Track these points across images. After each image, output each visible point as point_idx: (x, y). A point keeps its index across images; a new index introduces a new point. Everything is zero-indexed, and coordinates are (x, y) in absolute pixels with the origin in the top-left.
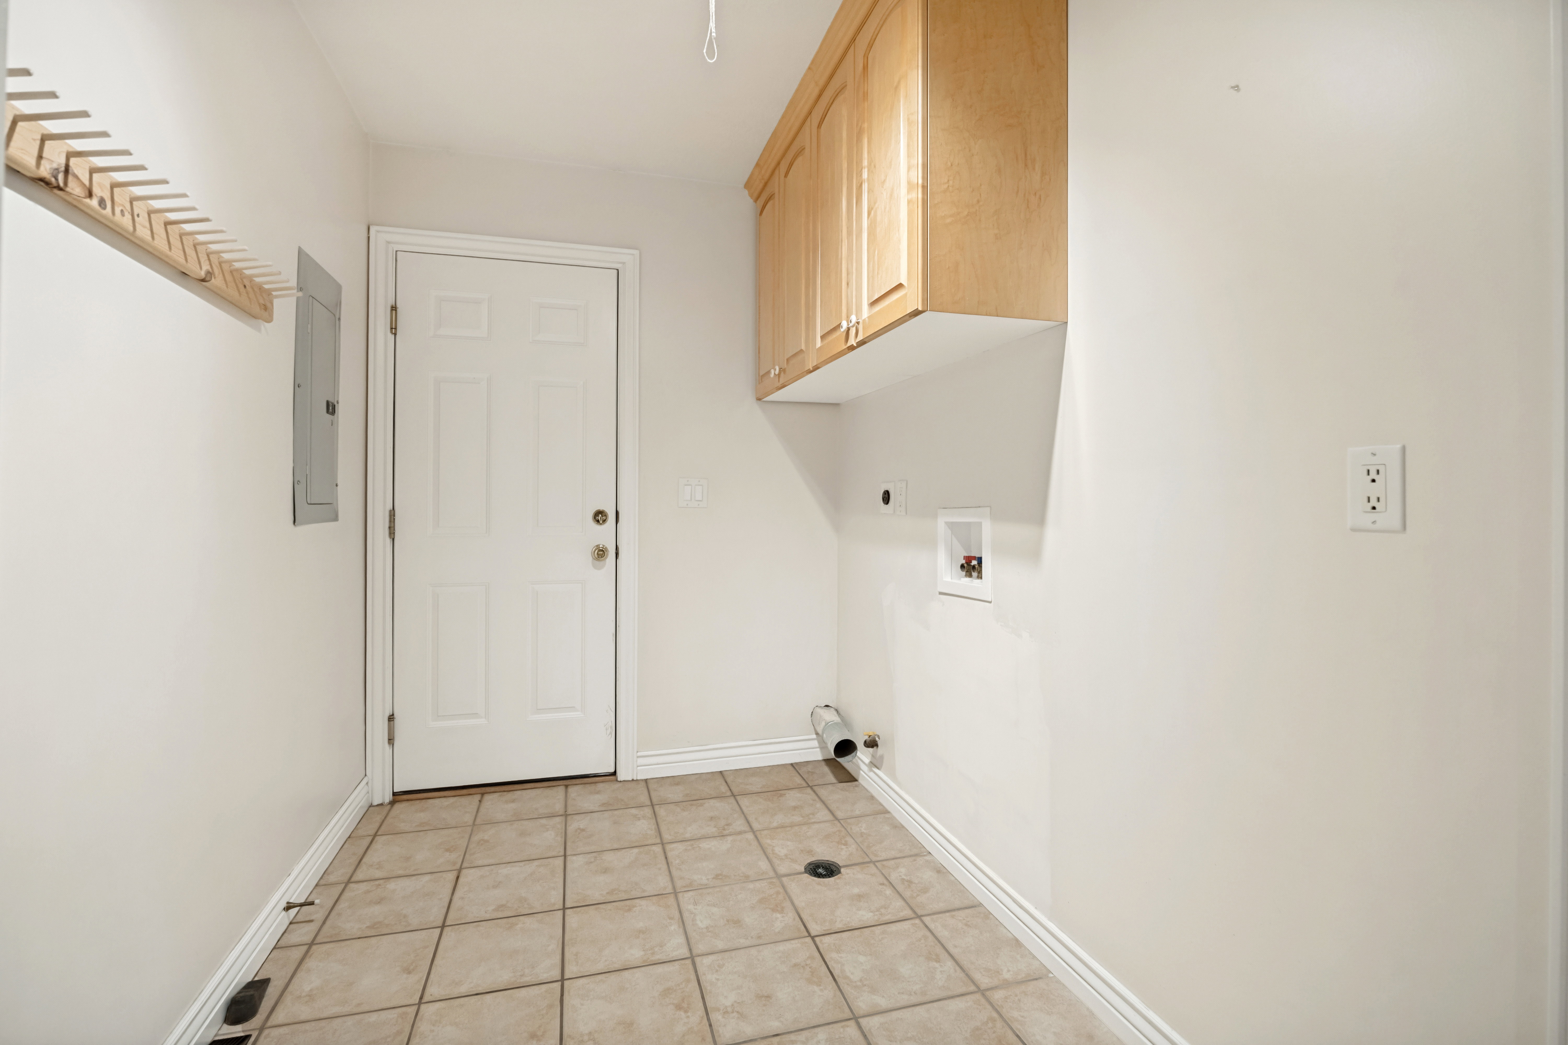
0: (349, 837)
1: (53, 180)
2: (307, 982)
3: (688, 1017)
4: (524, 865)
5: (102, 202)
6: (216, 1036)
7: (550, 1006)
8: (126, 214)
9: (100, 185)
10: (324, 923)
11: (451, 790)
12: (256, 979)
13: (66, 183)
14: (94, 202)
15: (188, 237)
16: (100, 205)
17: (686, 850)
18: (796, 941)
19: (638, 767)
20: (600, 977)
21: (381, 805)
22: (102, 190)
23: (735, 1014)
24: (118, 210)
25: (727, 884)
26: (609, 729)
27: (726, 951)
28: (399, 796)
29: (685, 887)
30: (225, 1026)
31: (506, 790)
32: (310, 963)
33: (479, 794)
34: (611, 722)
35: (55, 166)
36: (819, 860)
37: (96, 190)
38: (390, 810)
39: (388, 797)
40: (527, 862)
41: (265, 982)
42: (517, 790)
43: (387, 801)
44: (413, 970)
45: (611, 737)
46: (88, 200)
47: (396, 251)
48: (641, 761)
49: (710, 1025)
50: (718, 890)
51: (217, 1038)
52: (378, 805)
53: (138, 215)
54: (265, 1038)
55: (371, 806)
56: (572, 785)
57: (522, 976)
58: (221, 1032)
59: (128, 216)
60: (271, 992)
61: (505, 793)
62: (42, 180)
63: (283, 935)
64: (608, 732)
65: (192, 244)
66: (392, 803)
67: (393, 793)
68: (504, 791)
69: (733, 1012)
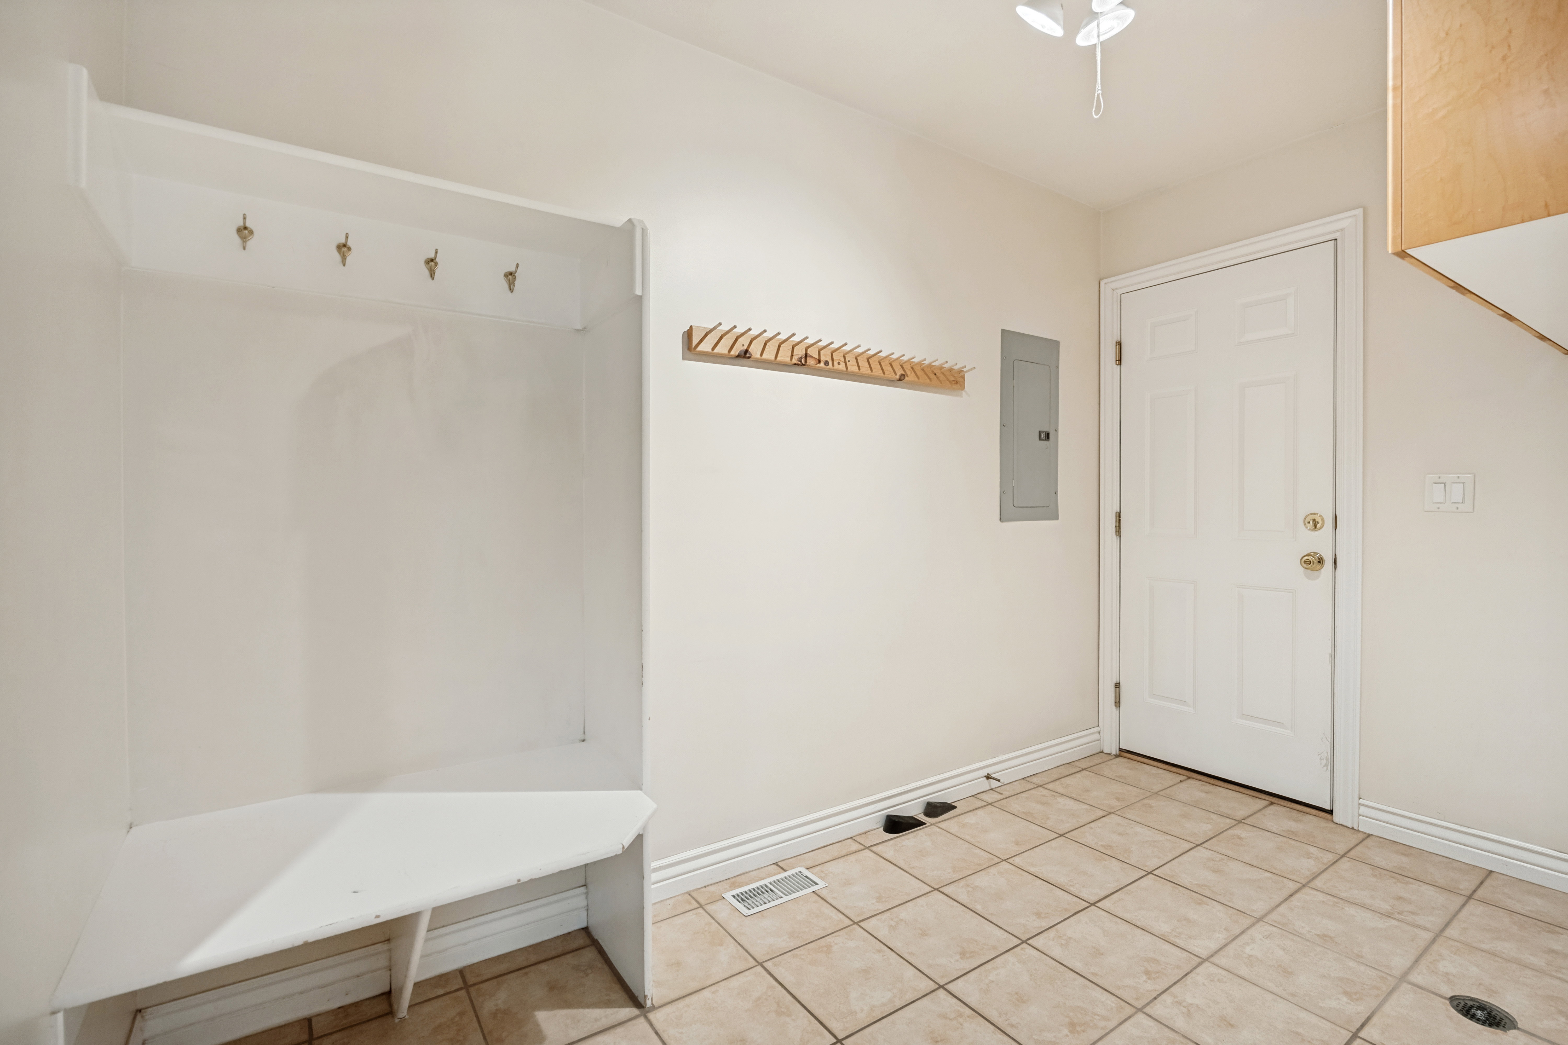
0: (1068, 763)
1: (799, 363)
2: (970, 819)
3: (1146, 982)
4: (1158, 834)
5: (826, 363)
6: (915, 815)
7: (1066, 910)
8: (841, 363)
9: (825, 355)
10: (1006, 798)
11: (1163, 763)
12: (952, 804)
13: (806, 362)
14: (822, 364)
15: (884, 360)
16: (825, 365)
17: (1324, 902)
18: (1329, 1024)
19: (1360, 815)
20: (1118, 920)
21: (1110, 754)
22: (826, 357)
23: (1185, 1010)
24: (836, 363)
25: (1325, 946)
26: (1325, 759)
27: (1242, 978)
28: (1124, 753)
29: (1275, 922)
30: (922, 814)
31: (1211, 782)
32: (980, 812)
33: (1187, 776)
34: (1327, 753)
35: (800, 356)
36: (1494, 1005)
37: (823, 358)
38: (1113, 759)
39: (1115, 751)
40: (1162, 833)
41: (955, 807)
42: (1221, 787)
43: (1114, 753)
44: (1020, 845)
45: (1327, 769)
46: (818, 365)
47: (1121, 295)
48: (1363, 810)
49: (1155, 998)
50: (1308, 944)
51: (915, 817)
52: (1107, 753)
53: (849, 361)
54: (930, 829)
55: (1102, 752)
56: (1279, 804)
57: (1071, 886)
58: (918, 815)
59: (843, 364)
60: (952, 813)
61: (1209, 785)
62: (795, 364)
63: (982, 792)
64: (1324, 762)
65: (888, 363)
66: (1117, 756)
67: (1119, 748)
68: (1209, 783)
69: (1184, 1007)
